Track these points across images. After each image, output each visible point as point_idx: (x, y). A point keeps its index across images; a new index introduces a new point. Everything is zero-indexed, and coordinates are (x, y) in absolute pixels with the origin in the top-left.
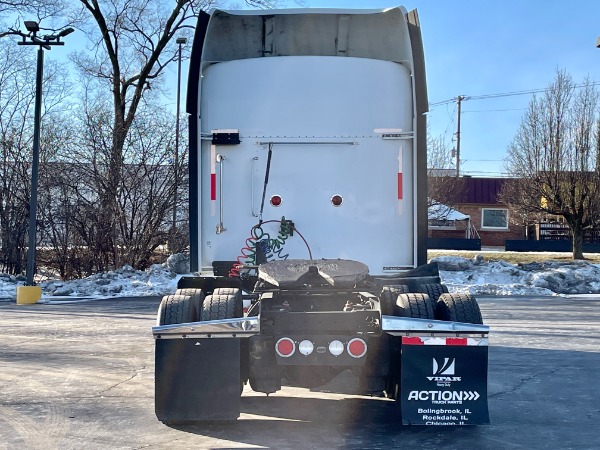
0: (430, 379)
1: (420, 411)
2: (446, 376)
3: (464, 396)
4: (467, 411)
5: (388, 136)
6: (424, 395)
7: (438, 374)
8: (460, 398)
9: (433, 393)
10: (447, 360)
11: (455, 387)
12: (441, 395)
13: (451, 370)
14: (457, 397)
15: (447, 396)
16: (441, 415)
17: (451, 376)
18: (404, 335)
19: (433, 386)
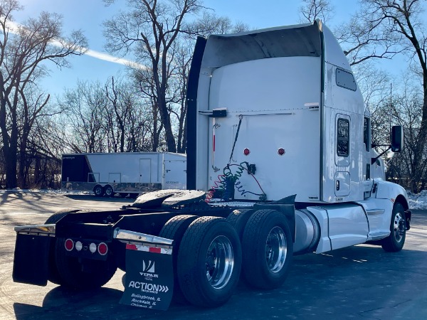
0: (141, 274)
1: (133, 295)
2: (150, 273)
3: (160, 288)
4: (159, 299)
5: (313, 107)
6: (137, 285)
7: (146, 272)
8: (157, 290)
9: (143, 284)
10: (150, 262)
11: (155, 281)
12: (147, 286)
13: (152, 270)
14: (155, 288)
15: (150, 287)
16: (143, 300)
17: (153, 274)
18: (127, 243)
19: (142, 279)
